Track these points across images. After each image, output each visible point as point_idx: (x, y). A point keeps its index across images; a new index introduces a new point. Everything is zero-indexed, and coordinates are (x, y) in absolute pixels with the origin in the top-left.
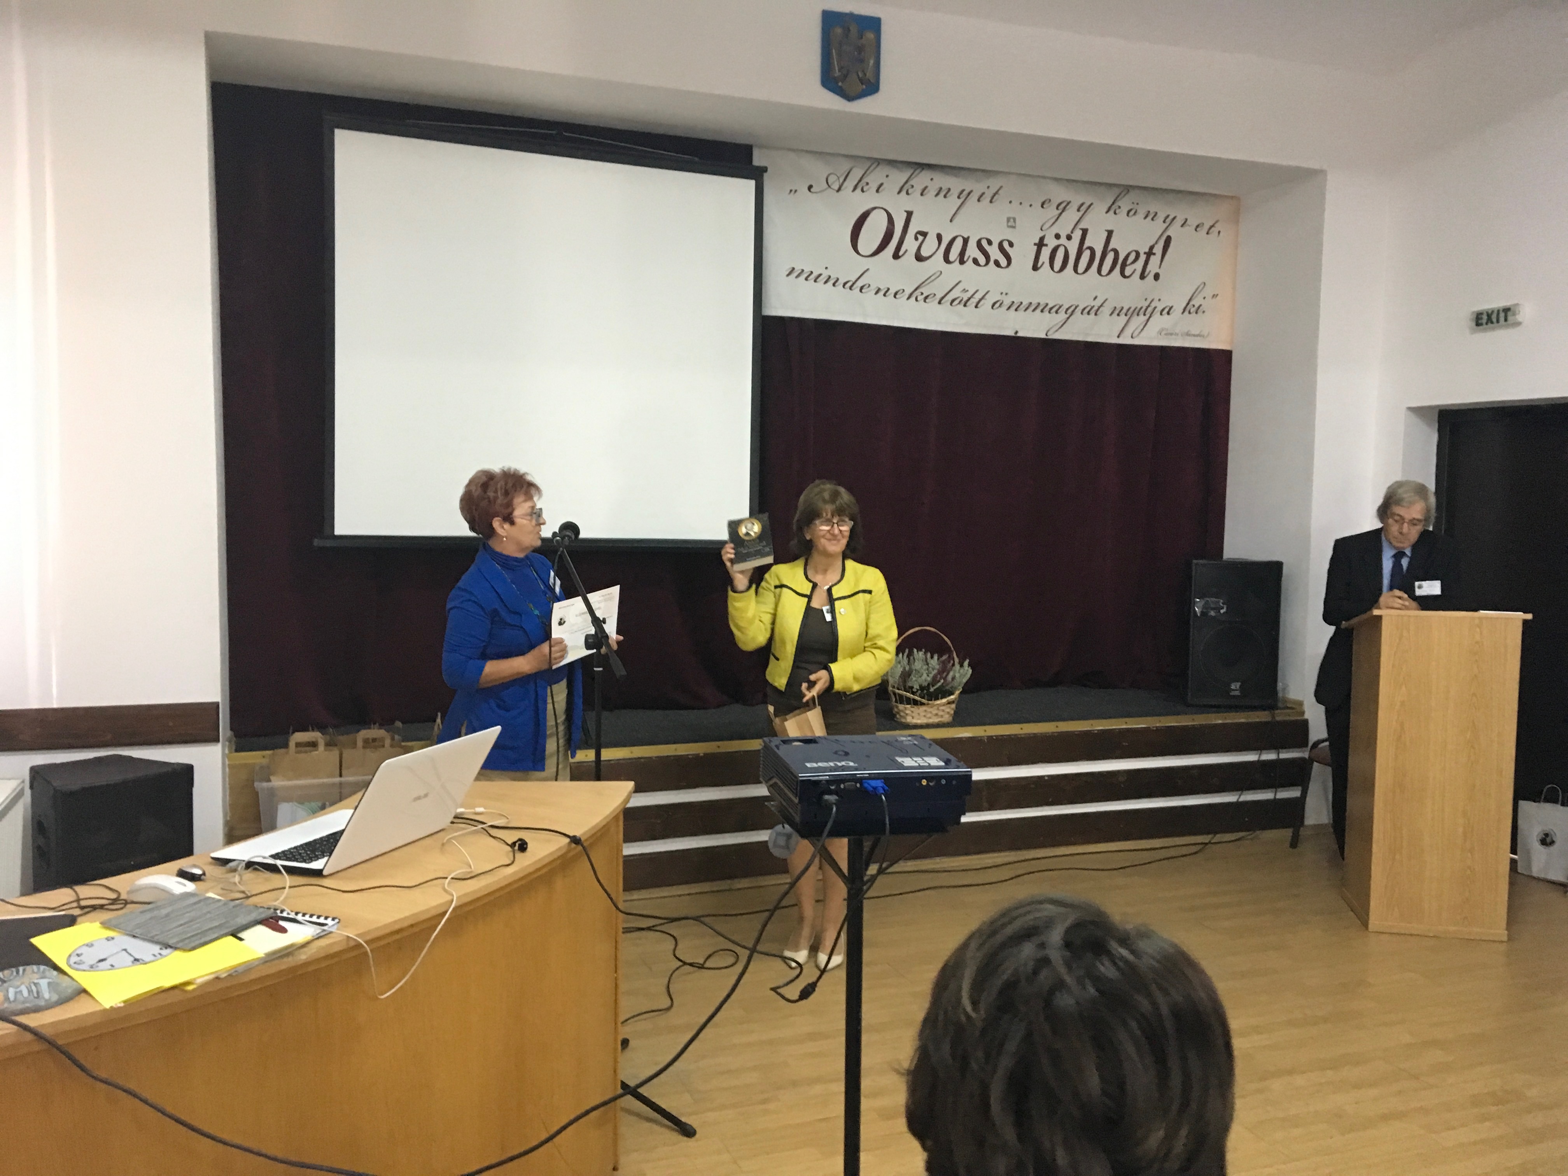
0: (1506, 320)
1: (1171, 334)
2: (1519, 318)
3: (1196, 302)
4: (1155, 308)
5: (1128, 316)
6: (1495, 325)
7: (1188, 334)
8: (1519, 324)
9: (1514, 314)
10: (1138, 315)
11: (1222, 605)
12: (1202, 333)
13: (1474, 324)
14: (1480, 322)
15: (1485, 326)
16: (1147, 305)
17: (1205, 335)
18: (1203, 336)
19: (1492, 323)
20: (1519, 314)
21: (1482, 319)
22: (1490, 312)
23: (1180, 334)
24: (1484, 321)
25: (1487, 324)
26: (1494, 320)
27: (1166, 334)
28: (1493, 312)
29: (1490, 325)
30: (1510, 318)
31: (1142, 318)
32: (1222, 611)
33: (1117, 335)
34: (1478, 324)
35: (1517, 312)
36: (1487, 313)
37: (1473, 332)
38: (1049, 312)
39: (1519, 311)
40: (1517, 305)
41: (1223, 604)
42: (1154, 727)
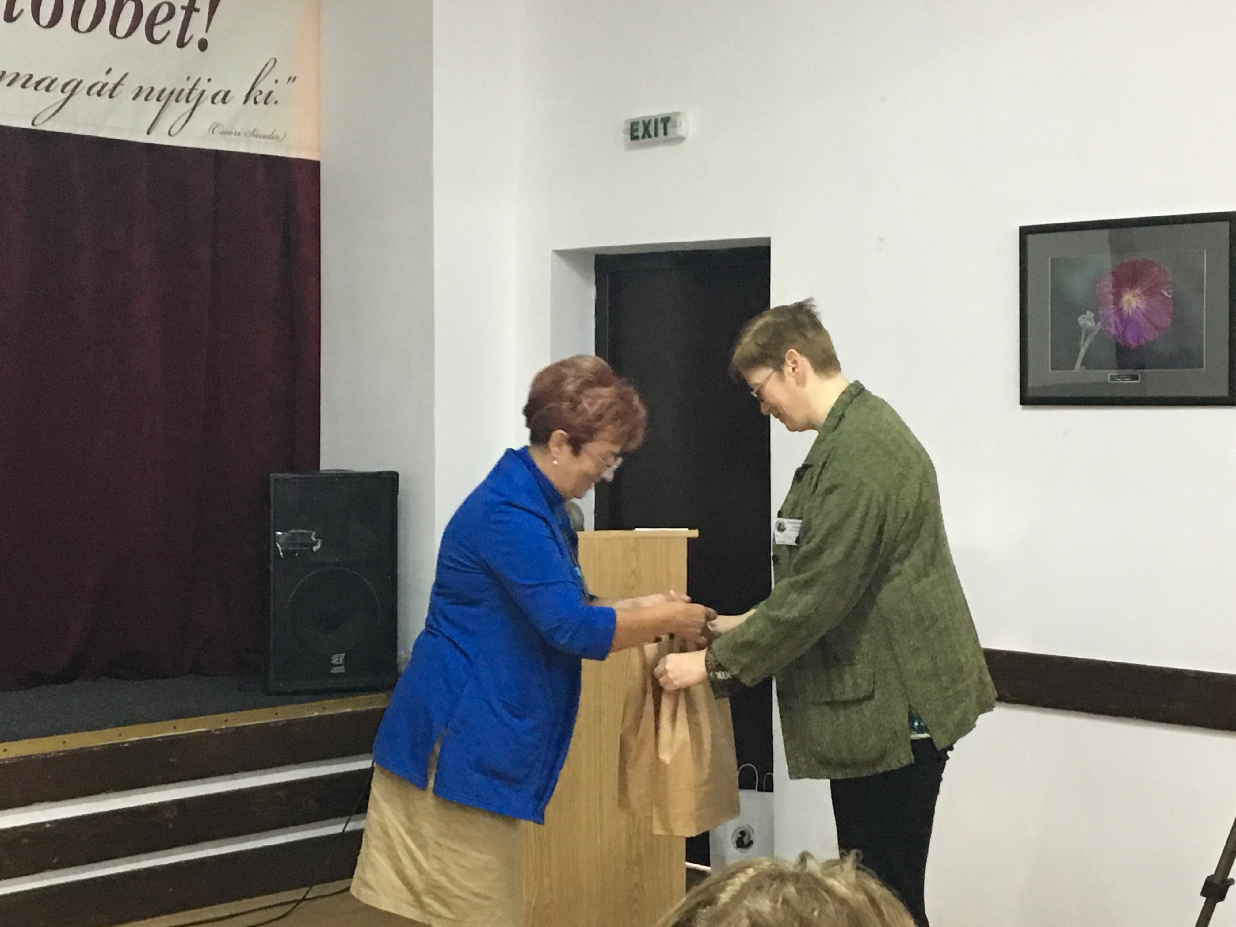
0: (665, 134)
1: (230, 133)
2: (681, 132)
3: (264, 86)
4: (204, 91)
5: (162, 103)
6: (654, 139)
7: (254, 134)
8: (681, 139)
9: (675, 126)
10: (177, 101)
11: (314, 539)
12: (275, 134)
13: (629, 137)
14: (635, 134)
15: (641, 141)
16: (191, 87)
17: (281, 137)
18: (278, 138)
19: (650, 136)
20: (681, 125)
21: (637, 130)
22: (647, 121)
23: (242, 134)
24: (640, 134)
25: (643, 137)
26: (652, 133)
27: (222, 133)
28: (650, 121)
29: (647, 140)
30: (669, 130)
31: (184, 107)
32: (315, 549)
33: (147, 130)
34: (634, 138)
35: (678, 124)
36: (644, 122)
37: (629, 148)
38: (36, 89)
39: (681, 122)
40: (677, 114)
41: (316, 538)
42: (216, 730)
